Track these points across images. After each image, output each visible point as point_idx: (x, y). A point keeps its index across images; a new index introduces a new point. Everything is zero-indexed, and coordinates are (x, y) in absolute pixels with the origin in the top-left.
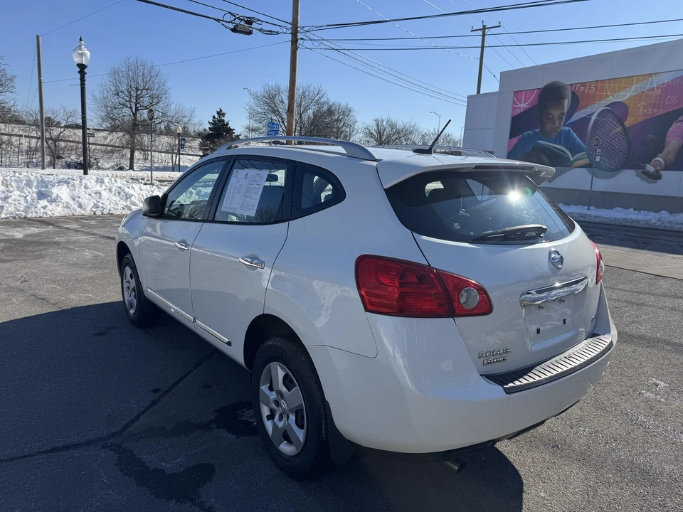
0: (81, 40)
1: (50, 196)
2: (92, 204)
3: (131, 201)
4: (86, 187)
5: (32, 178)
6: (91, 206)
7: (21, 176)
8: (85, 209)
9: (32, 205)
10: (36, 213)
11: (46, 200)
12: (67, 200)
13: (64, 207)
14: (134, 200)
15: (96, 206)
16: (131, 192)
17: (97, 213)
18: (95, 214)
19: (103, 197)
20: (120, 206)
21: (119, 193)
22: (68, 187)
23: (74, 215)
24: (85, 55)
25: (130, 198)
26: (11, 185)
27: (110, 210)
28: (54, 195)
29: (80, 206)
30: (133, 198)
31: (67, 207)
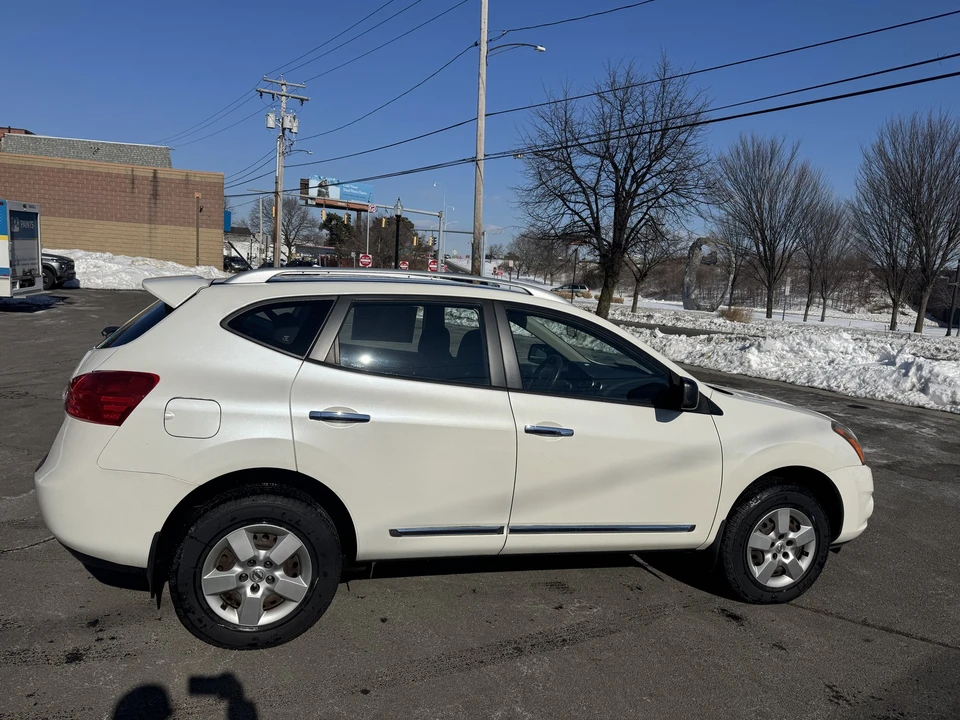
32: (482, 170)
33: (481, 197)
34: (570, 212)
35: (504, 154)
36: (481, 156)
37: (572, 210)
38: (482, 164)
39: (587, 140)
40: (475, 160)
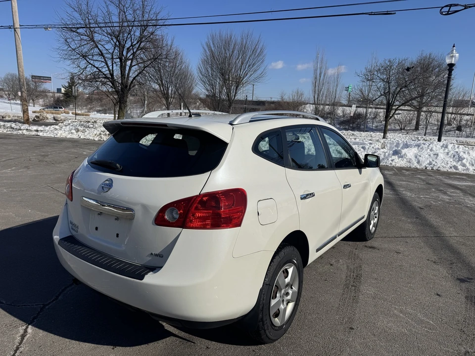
0: (454, 46)
1: (400, 154)
2: (428, 162)
3: (462, 163)
4: (431, 150)
5: (400, 142)
6: (426, 163)
7: (394, 141)
8: (421, 165)
9: (387, 158)
10: (386, 163)
11: (397, 156)
12: (410, 157)
13: (407, 162)
14: (465, 163)
15: (430, 164)
16: (465, 156)
17: (428, 168)
18: (426, 168)
19: (438, 158)
20: (449, 165)
21: (454, 156)
22: (418, 149)
23: (410, 167)
24: (455, 57)
25: (462, 161)
26: (387, 145)
27: (439, 167)
28: (403, 153)
29: (418, 162)
30: (464, 161)
31: (409, 162)
32: (20, 35)
33: (21, 52)
34: (90, 66)
35: (36, 27)
36: (17, 25)
37: (92, 65)
38: (18, 31)
39: (104, 25)
40: (12, 27)
